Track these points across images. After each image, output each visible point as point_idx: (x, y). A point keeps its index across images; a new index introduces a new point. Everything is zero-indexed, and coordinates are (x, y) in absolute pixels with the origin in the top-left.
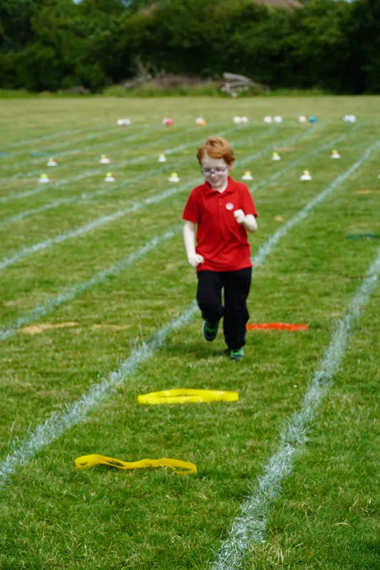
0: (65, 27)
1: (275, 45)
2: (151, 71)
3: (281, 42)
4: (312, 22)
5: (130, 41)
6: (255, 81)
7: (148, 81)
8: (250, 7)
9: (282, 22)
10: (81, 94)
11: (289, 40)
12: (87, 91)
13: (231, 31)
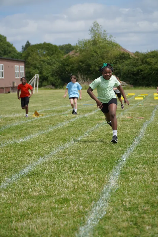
0: (44, 61)
1: (135, 69)
2: (83, 79)
3: (137, 68)
4: (151, 60)
5: (73, 67)
6: (128, 84)
7: (83, 83)
8: (123, 54)
9: (137, 60)
10: (52, 89)
11: (141, 67)
12: (53, 87)
13: (116, 63)
